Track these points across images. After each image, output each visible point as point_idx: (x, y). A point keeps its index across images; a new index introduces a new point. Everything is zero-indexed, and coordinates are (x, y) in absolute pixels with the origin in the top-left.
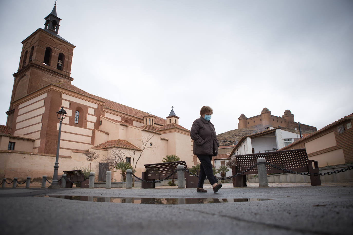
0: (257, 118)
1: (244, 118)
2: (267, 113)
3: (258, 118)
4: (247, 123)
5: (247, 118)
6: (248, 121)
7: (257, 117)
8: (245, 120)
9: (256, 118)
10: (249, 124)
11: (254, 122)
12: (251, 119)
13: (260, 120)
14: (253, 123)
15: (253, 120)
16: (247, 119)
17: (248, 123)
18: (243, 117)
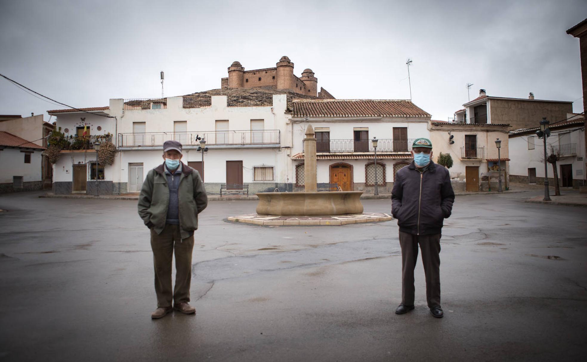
0: (266, 73)
1: (240, 69)
2: (289, 66)
3: (268, 74)
4: (245, 80)
5: (245, 70)
6: (247, 76)
7: (266, 70)
8: (241, 73)
9: (264, 72)
10: (248, 83)
11: (260, 79)
12: (255, 74)
13: (272, 78)
14: (258, 81)
15: (258, 75)
16: (244, 72)
17: (247, 81)
18: (236, 67)
